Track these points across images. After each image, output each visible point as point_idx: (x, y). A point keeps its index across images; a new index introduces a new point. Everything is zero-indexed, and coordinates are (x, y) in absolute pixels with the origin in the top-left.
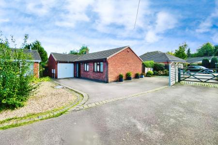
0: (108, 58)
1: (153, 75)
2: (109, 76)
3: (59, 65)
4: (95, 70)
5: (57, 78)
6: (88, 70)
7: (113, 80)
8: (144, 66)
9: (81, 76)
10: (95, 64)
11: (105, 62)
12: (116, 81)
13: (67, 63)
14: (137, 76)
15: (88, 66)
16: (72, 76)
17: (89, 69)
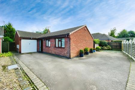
0: (70, 33)
1: (101, 49)
2: (72, 51)
3: (22, 41)
4: (57, 46)
5: (21, 53)
6: (49, 46)
7: (75, 55)
8: (95, 43)
9: (44, 51)
10: (57, 40)
11: (68, 37)
12: (77, 56)
13: (30, 39)
14: (91, 51)
15: (49, 42)
16: (35, 50)
17: (51, 45)
